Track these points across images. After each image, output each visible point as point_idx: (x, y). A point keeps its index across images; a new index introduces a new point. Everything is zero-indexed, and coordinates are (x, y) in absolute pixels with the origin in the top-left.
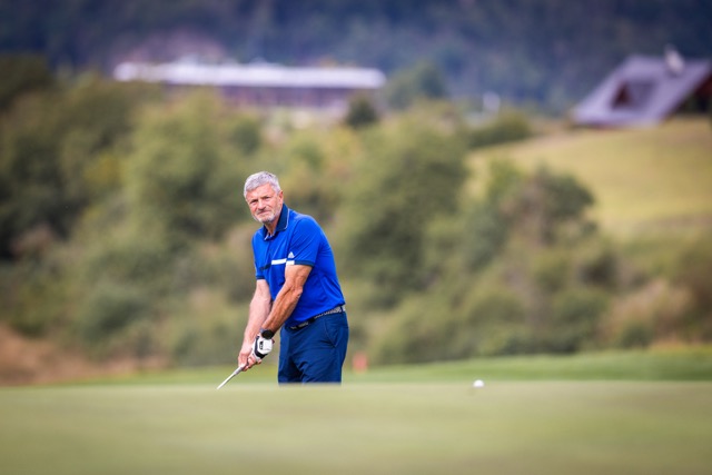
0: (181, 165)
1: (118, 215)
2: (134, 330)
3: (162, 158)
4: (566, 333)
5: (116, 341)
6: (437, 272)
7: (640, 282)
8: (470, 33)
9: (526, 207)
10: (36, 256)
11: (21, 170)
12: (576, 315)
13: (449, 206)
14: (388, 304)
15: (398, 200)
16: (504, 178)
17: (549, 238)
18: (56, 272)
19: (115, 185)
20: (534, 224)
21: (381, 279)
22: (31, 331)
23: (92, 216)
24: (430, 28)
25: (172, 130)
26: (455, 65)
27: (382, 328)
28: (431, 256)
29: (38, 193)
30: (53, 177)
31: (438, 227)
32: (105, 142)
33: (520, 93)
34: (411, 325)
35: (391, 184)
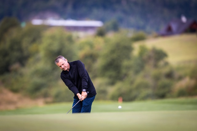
0: (55, 47)
1: (38, 60)
2: (43, 90)
3: (50, 45)
4: (162, 91)
5: (38, 94)
6: (126, 75)
7: (180, 78)
8: (125, 12)
9: (149, 58)
10: (16, 71)
11: (12, 48)
12: (164, 86)
13: (128, 57)
14: (112, 84)
15: (115, 56)
16: (143, 50)
17: (156, 66)
18: (21, 75)
19: (37, 52)
20: (152, 62)
21: (110, 77)
22: (15, 91)
23: (31, 60)
24: (114, 10)
25: (53, 37)
26: (121, 20)
27: (112, 90)
28: (124, 71)
29: (16, 54)
30: (20, 50)
31: (125, 63)
32: (34, 41)
33: (138, 28)
34: (119, 89)
35: (113, 52)
